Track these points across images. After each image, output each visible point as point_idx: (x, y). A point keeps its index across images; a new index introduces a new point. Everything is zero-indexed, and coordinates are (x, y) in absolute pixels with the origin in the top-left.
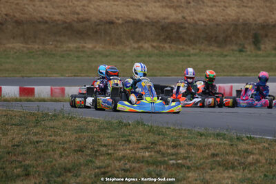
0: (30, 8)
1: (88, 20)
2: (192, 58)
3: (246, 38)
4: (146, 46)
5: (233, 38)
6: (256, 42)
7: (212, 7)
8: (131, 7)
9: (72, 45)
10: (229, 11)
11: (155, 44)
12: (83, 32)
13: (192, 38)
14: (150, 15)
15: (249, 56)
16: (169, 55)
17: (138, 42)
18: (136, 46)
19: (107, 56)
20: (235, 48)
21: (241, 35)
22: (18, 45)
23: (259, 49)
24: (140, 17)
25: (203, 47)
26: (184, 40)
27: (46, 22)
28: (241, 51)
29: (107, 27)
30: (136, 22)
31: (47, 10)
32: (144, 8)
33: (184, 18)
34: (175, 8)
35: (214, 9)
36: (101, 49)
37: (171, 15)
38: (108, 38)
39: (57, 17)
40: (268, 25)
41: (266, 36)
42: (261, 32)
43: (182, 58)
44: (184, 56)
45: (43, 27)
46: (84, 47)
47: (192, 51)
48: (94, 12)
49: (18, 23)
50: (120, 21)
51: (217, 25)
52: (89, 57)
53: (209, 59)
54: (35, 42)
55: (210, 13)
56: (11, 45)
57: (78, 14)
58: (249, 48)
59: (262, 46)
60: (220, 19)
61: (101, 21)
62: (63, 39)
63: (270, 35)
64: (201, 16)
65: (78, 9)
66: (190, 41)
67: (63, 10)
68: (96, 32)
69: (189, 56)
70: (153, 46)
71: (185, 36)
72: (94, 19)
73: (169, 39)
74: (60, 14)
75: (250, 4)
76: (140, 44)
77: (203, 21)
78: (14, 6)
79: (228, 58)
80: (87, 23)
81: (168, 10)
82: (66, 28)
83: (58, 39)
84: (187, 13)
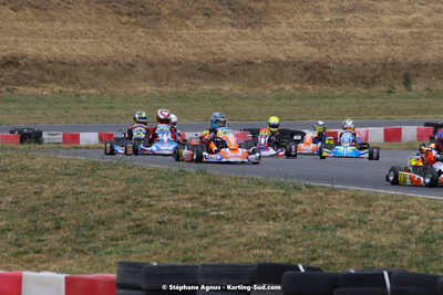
0: (162, 49)
1: (224, 61)
2: (337, 100)
3: (396, 78)
4: (287, 87)
5: (381, 78)
6: (407, 82)
7: (359, 45)
8: (272, 46)
9: (208, 88)
10: (377, 49)
11: (297, 86)
12: (218, 73)
13: (338, 80)
14: (292, 54)
15: (399, 97)
16: (312, 97)
17: (278, 83)
18: (276, 87)
19: (244, 99)
20: (383, 88)
21: (390, 75)
22: (149, 88)
23: (410, 90)
24: (282, 57)
25: (349, 88)
26: (328, 81)
27: (180, 63)
28: (390, 92)
29: (246, 67)
30: (276, 62)
31: (181, 50)
32: (286, 47)
33: (328, 57)
34: (319, 46)
35: (361, 47)
36: (238, 92)
37: (316, 54)
38: (246, 80)
39: (191, 58)
40: (419, 64)
41: (418, 75)
42: (412, 72)
43: (326, 100)
44: (328, 98)
45: (175, 68)
46: (220, 89)
47: (337, 93)
48: (232, 52)
49: (150, 64)
50: (260, 61)
51: (365, 64)
52: (224, 99)
53: (354, 101)
54: (166, 84)
55: (357, 51)
56: (142, 89)
57: (214, 54)
58: (400, 88)
59: (413, 87)
60: (367, 58)
61: (239, 61)
62: (197, 81)
63: (421, 74)
64: (347, 56)
65: (214, 49)
66: (335, 81)
67: (198, 50)
68: (234, 73)
69: (333, 98)
70: (295, 88)
71: (330, 77)
72: (230, 59)
73: (312, 79)
74: (195, 54)
75: (400, 42)
76: (281, 86)
77: (349, 59)
78: (145, 47)
79: (375, 100)
80: (224, 64)
81: (311, 48)
82: (201, 69)
83: (192, 81)
84: (331, 52)
